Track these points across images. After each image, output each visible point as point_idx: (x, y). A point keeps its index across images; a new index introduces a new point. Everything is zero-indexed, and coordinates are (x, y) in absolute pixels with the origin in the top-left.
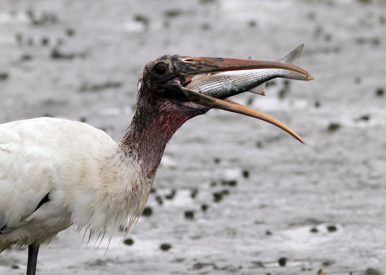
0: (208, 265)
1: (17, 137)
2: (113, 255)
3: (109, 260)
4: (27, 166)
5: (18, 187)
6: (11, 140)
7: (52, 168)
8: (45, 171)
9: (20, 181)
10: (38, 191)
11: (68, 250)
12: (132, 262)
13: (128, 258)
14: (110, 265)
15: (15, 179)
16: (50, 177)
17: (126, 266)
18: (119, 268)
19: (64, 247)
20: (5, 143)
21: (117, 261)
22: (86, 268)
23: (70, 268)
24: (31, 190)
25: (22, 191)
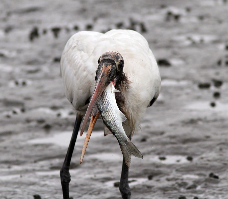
2: (202, 115)
3: (200, 119)
11: (170, 111)
12: (215, 120)
13: (213, 118)
14: (200, 123)
17: (211, 124)
18: (206, 125)
19: (168, 109)
21: (206, 120)
22: (183, 126)
23: (171, 125)
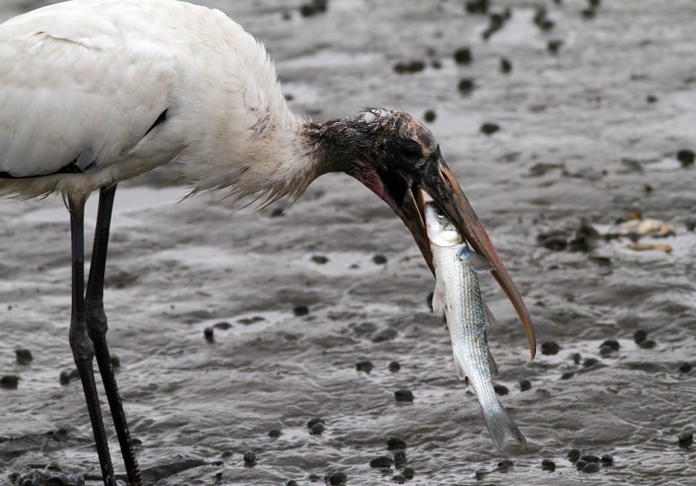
0: (554, 166)
1: (109, 26)
4: (132, 70)
5: (118, 103)
6: (101, 31)
7: (173, 71)
8: (163, 77)
9: (120, 94)
10: (151, 108)
15: (112, 92)
16: (171, 85)
20: (90, 37)
24: (140, 108)
25: (125, 110)
